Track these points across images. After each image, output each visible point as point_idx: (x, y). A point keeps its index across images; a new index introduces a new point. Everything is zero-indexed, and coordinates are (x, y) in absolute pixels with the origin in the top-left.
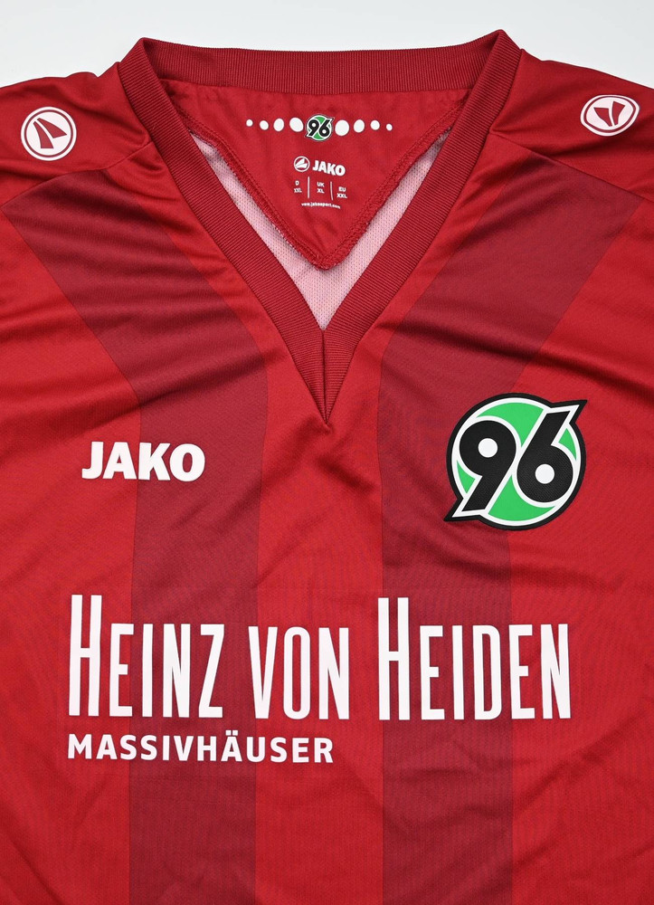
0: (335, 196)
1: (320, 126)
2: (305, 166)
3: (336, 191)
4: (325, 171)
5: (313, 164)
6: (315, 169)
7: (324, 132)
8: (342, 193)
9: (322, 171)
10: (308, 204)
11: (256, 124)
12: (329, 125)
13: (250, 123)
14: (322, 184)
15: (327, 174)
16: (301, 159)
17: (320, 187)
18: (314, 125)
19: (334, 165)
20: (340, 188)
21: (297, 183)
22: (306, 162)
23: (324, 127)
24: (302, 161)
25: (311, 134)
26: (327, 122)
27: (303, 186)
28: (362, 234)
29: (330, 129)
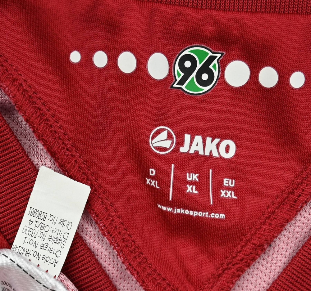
0: (217, 194)
1: (199, 66)
2: (167, 144)
3: (218, 186)
4: (201, 153)
5: (180, 143)
6: (183, 150)
7: (205, 77)
8: (229, 188)
9: (196, 152)
10: (170, 209)
11: (87, 59)
12: (214, 66)
13: (75, 57)
14: (194, 177)
15: (204, 156)
16: (162, 130)
17: (192, 183)
18: (188, 64)
19: (217, 140)
20: (225, 180)
21: (152, 172)
22: (169, 137)
23: (205, 68)
24: (164, 135)
25: (182, 82)
26: (212, 59)
27: (162, 177)
28: (254, 260)
29: (216, 74)
